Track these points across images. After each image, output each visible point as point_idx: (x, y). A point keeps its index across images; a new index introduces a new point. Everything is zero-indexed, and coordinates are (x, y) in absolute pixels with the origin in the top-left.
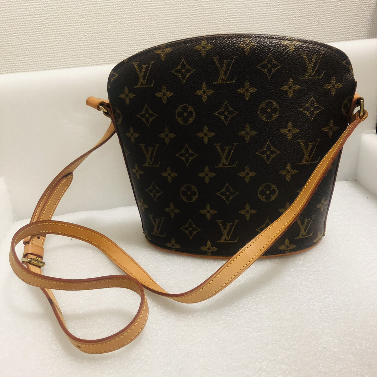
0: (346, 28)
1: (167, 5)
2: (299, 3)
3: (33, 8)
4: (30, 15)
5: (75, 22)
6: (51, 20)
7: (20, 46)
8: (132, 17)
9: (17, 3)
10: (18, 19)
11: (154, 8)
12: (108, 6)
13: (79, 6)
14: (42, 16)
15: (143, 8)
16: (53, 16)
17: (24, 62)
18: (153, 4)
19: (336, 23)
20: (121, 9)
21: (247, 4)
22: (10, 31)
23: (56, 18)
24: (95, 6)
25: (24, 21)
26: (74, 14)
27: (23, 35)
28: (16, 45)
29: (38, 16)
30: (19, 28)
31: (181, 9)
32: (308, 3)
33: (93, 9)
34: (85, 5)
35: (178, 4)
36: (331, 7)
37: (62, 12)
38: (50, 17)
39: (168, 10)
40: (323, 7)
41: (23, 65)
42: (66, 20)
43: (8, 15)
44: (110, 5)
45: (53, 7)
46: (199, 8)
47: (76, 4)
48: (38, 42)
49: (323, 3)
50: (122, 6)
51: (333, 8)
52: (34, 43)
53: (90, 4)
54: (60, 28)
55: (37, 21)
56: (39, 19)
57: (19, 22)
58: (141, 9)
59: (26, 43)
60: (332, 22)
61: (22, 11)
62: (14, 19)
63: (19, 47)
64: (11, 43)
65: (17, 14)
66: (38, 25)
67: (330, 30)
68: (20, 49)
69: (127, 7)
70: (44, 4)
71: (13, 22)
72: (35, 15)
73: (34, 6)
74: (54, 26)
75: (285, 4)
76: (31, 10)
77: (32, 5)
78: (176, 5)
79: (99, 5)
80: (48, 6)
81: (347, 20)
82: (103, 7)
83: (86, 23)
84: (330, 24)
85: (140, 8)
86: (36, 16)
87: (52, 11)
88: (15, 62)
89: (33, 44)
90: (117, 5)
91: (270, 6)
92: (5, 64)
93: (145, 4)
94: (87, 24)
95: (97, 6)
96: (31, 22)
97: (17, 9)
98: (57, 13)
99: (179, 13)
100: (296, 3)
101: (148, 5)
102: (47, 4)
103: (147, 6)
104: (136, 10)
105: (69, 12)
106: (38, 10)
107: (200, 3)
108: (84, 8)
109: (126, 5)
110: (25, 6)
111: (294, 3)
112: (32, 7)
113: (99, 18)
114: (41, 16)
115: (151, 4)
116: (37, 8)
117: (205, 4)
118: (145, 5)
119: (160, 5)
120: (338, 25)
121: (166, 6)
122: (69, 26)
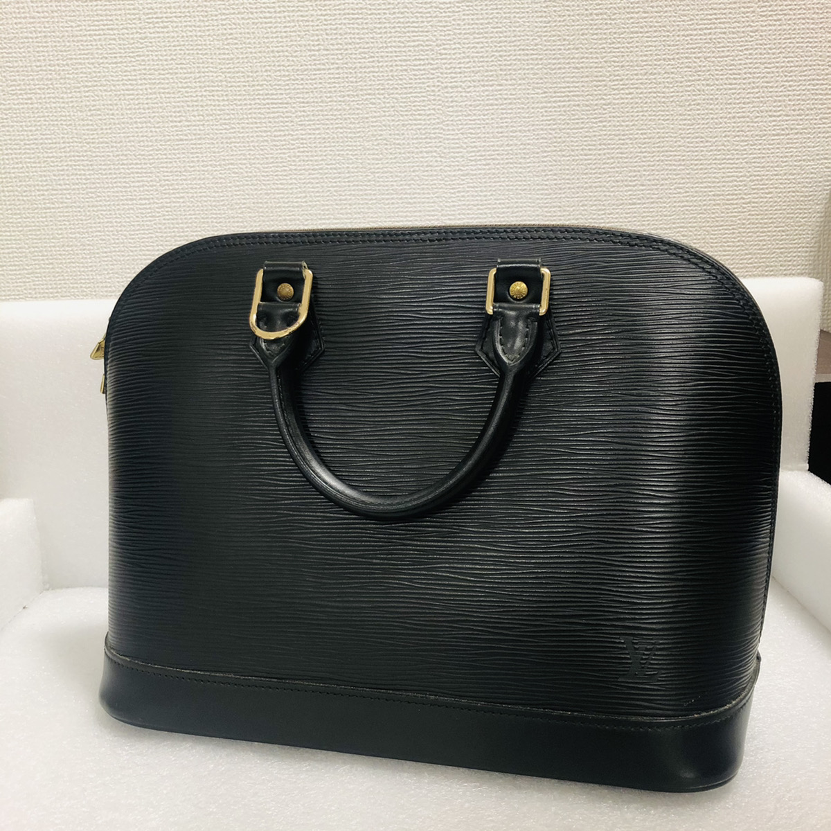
0: (763, 256)
1: (397, 194)
2: (665, 203)
3: (138, 187)
4: (131, 200)
5: (214, 216)
6: (169, 209)
7: (105, 255)
8: (327, 213)
9: (110, 177)
10: (109, 205)
11: (372, 199)
12: (281, 191)
13: (226, 187)
14: (154, 203)
15: (349, 197)
16: (174, 202)
17: (109, 285)
18: (370, 192)
19: (743, 246)
20: (306, 196)
21: (556, 200)
22: (91, 227)
23: (180, 206)
24: (256, 189)
25: (119, 209)
26: (214, 201)
27: (113, 235)
28: (98, 253)
29: (147, 201)
30: (108, 222)
31: (423, 203)
32: (683, 204)
33: (252, 195)
34: (238, 186)
35: (419, 194)
36: (730, 215)
37: (192, 197)
38: (169, 205)
39: (398, 203)
40: (713, 213)
41: (106, 291)
42: (197, 212)
43: (92, 197)
44: (286, 189)
45: (177, 187)
46: (460, 203)
47: (221, 183)
48: (140, 250)
49: (714, 205)
50: (309, 192)
51: (735, 217)
52: (132, 251)
53: (247, 185)
54: (185, 226)
55: (144, 211)
56: (148, 206)
57: (110, 210)
58: (346, 200)
59: (117, 249)
60: (733, 242)
61: (117, 192)
62: (101, 206)
63: (103, 257)
64: (89, 250)
65: (108, 196)
66: (145, 219)
67: (728, 257)
68: (104, 261)
69: (318, 194)
70: (160, 180)
71: (98, 210)
72: (141, 199)
73: (141, 184)
74: (175, 221)
75: (634, 204)
76: (135, 191)
77: (138, 181)
78: (415, 196)
79: (264, 187)
80: (168, 185)
81: (765, 240)
82: (273, 191)
83: (236, 220)
84: (728, 246)
85: (344, 198)
86: (144, 202)
87: (173, 193)
88: (92, 285)
89: (131, 254)
90: (299, 190)
91: (604, 205)
92: (73, 288)
93: (354, 190)
94: (238, 222)
95: (262, 189)
96: (132, 211)
97: (108, 187)
98: (183, 197)
99: (420, 211)
100: (657, 203)
101: (361, 193)
102: (165, 180)
103: (358, 195)
104: (335, 200)
105: (205, 197)
106: (147, 191)
107: (462, 194)
108: (236, 191)
109: (316, 190)
110: (125, 182)
111: (652, 203)
112: (137, 184)
113: (262, 212)
114: (152, 201)
115: (366, 190)
116: (146, 188)
117: (473, 196)
118: (353, 193)
119: (383, 194)
120: (747, 249)
121: (395, 196)
122: (203, 222)
